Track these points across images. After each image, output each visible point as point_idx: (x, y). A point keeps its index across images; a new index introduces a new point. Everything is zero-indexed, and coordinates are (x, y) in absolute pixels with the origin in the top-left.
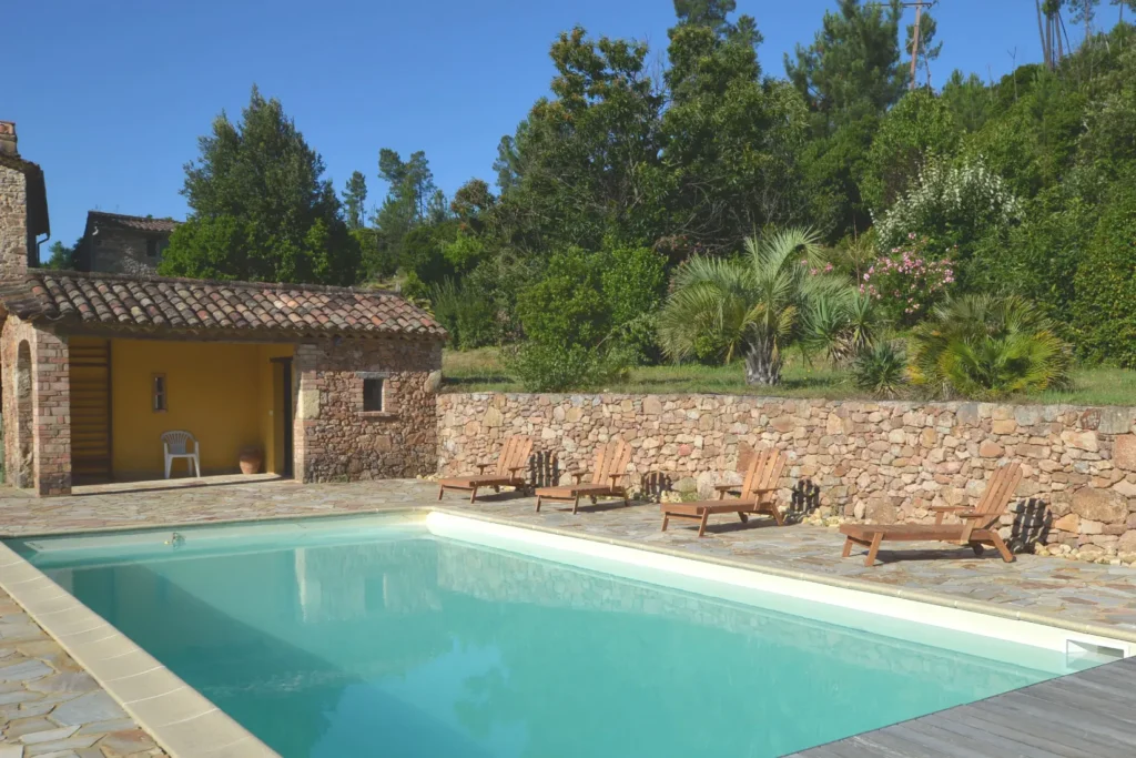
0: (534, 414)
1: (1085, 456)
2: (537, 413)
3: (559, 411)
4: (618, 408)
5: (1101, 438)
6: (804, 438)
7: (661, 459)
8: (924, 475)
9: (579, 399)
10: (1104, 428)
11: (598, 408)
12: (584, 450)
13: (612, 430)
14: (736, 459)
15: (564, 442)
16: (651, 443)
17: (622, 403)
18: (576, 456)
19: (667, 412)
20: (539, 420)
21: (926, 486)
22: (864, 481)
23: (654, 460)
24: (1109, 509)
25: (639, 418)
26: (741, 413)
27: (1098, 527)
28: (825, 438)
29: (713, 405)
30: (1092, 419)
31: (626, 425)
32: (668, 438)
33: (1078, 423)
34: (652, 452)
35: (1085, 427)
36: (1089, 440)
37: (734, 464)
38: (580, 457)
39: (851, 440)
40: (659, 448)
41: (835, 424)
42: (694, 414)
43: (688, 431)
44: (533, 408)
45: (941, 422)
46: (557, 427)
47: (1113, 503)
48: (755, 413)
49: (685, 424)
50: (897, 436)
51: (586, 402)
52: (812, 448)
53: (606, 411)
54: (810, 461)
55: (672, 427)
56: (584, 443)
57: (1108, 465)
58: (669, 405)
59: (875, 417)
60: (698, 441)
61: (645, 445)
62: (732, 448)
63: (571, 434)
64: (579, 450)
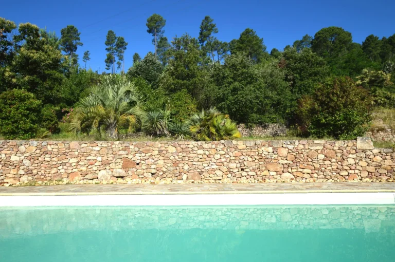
0: (6, 149)
1: (270, 154)
2: (8, 149)
3: (22, 148)
4: (56, 147)
5: (274, 149)
6: (158, 155)
7: (79, 167)
8: (211, 163)
9: (34, 143)
10: (275, 146)
11: (46, 147)
12: (36, 165)
13: (52, 156)
14: (121, 164)
15: (24, 162)
16: (73, 161)
17: (58, 145)
18: (31, 168)
19: (83, 148)
20: (9, 152)
21: (213, 167)
22: (186, 167)
23: (75, 167)
24: (278, 168)
25: (67, 151)
26: (124, 147)
27: (275, 173)
28: (168, 154)
29: (108, 145)
30: (271, 144)
31: (60, 154)
32: (83, 158)
33: (267, 145)
34: (75, 164)
35: (269, 146)
36: (270, 149)
37: (120, 166)
38: (34, 168)
39: (180, 154)
40: (78, 162)
41: (172, 149)
42: (97, 148)
43: (94, 155)
44: (6, 146)
45: (218, 147)
46: (20, 155)
47: (280, 166)
48: (131, 147)
49: (93, 152)
50: (201, 152)
51: (38, 144)
52: (161, 158)
53: (49, 148)
54: (161, 163)
55: (85, 154)
56: (36, 162)
57: (277, 156)
58: (83, 145)
59: (191, 146)
60: (99, 159)
61: (71, 162)
62: (119, 160)
63: (29, 158)
64: (33, 165)
